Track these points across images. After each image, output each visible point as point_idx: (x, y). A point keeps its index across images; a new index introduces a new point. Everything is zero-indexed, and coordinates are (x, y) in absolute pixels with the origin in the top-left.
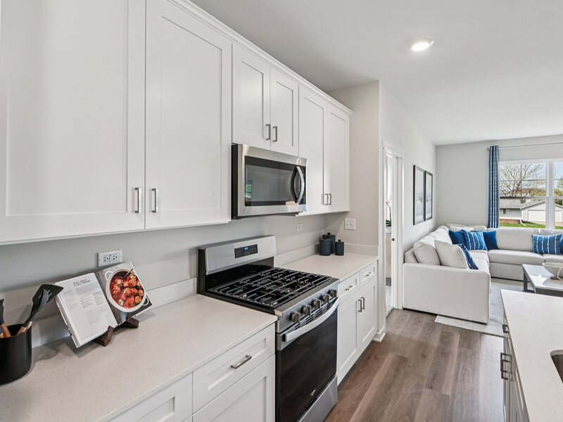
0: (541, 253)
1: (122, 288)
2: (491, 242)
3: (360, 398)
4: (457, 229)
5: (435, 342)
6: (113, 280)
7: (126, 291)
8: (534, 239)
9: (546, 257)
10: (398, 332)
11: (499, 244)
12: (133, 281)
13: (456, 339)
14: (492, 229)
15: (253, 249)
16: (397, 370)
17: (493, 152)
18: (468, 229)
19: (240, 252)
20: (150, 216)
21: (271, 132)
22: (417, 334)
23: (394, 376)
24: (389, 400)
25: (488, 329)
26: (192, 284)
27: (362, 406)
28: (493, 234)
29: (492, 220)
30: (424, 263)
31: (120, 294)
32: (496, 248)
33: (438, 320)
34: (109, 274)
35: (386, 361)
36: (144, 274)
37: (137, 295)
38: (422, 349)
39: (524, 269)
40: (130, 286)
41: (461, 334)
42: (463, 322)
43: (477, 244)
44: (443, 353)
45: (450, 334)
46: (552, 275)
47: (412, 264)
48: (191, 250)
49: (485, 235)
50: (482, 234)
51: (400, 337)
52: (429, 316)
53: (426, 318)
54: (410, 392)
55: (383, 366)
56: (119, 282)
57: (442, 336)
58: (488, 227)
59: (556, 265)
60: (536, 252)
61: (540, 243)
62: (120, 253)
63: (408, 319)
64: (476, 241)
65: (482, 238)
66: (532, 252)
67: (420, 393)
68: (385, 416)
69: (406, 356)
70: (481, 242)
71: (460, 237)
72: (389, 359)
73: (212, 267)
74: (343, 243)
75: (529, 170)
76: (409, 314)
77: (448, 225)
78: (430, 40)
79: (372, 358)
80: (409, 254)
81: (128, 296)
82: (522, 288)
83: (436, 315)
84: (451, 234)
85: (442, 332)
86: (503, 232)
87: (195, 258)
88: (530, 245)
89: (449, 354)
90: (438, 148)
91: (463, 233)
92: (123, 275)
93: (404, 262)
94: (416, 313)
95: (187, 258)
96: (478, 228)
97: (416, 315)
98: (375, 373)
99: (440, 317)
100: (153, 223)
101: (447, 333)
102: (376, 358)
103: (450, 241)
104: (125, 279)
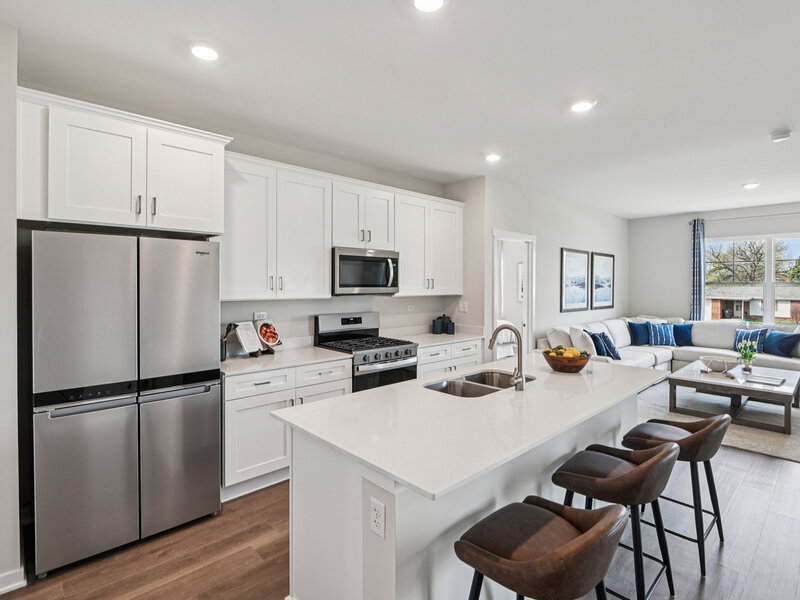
1: (267, 332)
2: (683, 337)
6: (262, 327)
7: (269, 334)
8: (736, 334)
11: (695, 339)
12: (272, 330)
15: (358, 320)
17: (697, 226)
19: (345, 321)
20: (279, 292)
21: (365, 235)
26: (310, 339)
28: (690, 327)
31: (265, 334)
32: (690, 345)
34: (260, 324)
36: (279, 327)
37: (274, 337)
40: (271, 332)
43: (662, 339)
48: (310, 317)
49: (676, 328)
50: (671, 327)
56: (265, 329)
60: (735, 349)
62: (265, 313)
64: (661, 335)
65: (671, 332)
70: (667, 337)
71: (642, 330)
73: (324, 328)
80: (542, 341)
81: (269, 337)
84: (632, 327)
87: (313, 322)
90: (633, 223)
91: (646, 326)
92: (267, 325)
95: (307, 322)
96: (669, 320)
100: (281, 296)
104: (268, 328)
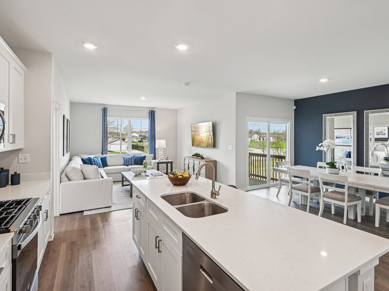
0: (127, 166)
2: (104, 163)
3: (54, 278)
4: (86, 157)
5: (88, 225)
8: (124, 159)
9: (130, 167)
10: (63, 230)
11: (108, 164)
13: (99, 219)
14: (104, 156)
16: (72, 250)
17: (105, 111)
18: (92, 157)
22: (76, 226)
23: (72, 254)
24: (74, 268)
25: (112, 209)
27: (58, 281)
28: (105, 158)
29: (104, 150)
30: (74, 180)
32: (107, 166)
33: (85, 213)
35: (62, 249)
38: (82, 233)
39: (122, 174)
41: (101, 216)
42: (100, 210)
44: (95, 229)
45: (94, 219)
46: (135, 175)
47: (66, 182)
49: (101, 158)
50: (100, 159)
51: (65, 233)
52: (79, 214)
53: (77, 215)
54: (84, 257)
55: (61, 253)
57: (91, 221)
58: (102, 154)
59: (135, 170)
60: (125, 165)
61: (127, 160)
63: (66, 220)
64: (97, 163)
65: (100, 161)
66: (123, 165)
67: (91, 254)
68: (76, 277)
69: (74, 240)
70: (99, 164)
71: (88, 161)
72: (63, 248)
74: (19, 174)
75: (111, 122)
76: (65, 217)
77: (79, 155)
78: (96, 45)
79: (51, 252)
80: (63, 176)
82: (121, 185)
83: (83, 211)
84: (83, 160)
85: (90, 219)
86: (110, 156)
88: (122, 162)
89: (98, 228)
90: (72, 104)
91: (89, 159)
93: (60, 182)
94: (70, 215)
96: (97, 155)
97: (70, 216)
98: (58, 259)
99: (86, 212)
101: (93, 218)
102: (54, 251)
103: (82, 163)
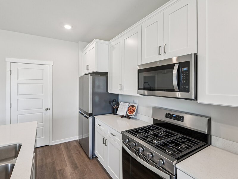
1: (131, 109)
6: (130, 106)
7: (131, 110)
12: (134, 109)
15: (180, 119)
19: (169, 116)
31: (129, 110)
37: (133, 112)
40: (133, 110)
56: (131, 107)
81: (131, 111)
104: (133, 107)
